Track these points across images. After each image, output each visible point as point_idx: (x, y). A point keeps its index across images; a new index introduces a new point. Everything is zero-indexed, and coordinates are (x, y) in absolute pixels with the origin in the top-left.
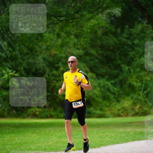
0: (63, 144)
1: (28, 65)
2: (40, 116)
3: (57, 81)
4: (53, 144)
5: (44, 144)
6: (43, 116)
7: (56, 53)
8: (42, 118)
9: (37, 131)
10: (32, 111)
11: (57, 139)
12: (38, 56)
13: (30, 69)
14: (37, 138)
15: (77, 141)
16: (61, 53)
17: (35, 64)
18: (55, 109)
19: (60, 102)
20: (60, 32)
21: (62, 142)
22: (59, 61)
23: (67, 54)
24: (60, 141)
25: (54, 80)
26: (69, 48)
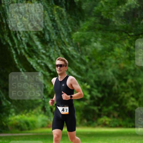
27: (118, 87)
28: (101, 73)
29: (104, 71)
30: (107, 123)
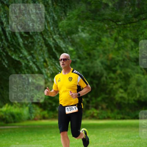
0: (121, 144)
1: (87, 69)
2: (98, 117)
3: (114, 84)
4: (111, 144)
5: (102, 145)
6: (101, 117)
7: (114, 56)
8: (99, 119)
9: (95, 132)
10: (90, 113)
11: (115, 140)
12: (96, 60)
13: (88, 73)
14: (96, 138)
15: (135, 142)
16: (118, 57)
17: (93, 67)
18: (112, 111)
19: (117, 103)
20: (117, 36)
21: (120, 143)
22: (117, 64)
23: (124, 57)
24: (118, 142)
25: (111, 83)
26: (127, 51)
27: (106, 78)
28: (89, 64)
29: (92, 62)
30: (95, 115)
